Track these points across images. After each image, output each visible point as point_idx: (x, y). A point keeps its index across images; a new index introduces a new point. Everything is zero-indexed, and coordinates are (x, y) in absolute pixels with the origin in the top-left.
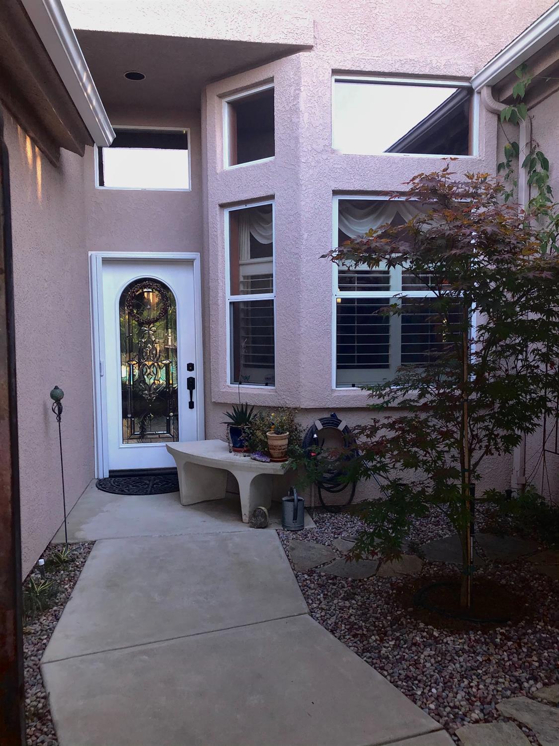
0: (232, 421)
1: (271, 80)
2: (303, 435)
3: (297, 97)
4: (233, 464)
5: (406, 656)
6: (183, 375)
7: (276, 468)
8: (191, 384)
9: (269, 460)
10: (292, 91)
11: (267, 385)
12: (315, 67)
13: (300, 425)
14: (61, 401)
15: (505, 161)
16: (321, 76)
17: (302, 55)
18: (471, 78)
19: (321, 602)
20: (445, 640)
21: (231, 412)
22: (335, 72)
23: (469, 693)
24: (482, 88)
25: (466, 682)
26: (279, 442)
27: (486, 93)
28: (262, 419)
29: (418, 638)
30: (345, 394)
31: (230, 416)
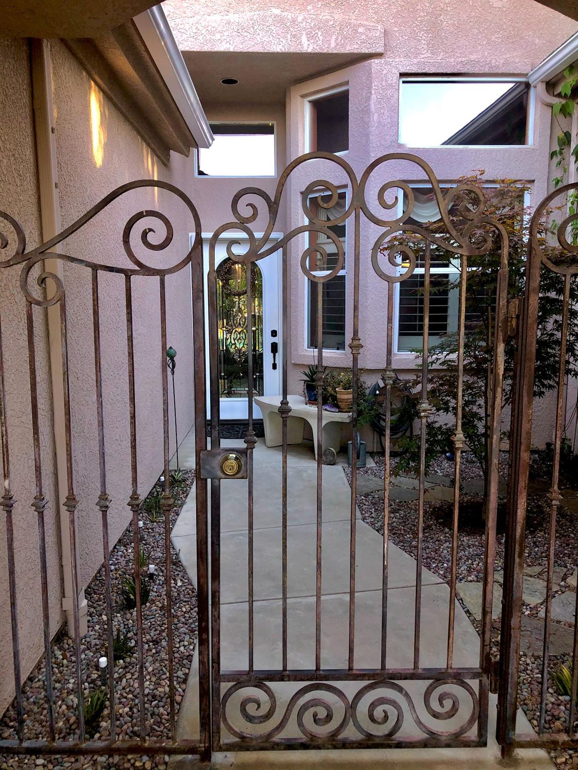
0: (308, 379)
1: (347, 83)
2: (367, 392)
3: (368, 99)
4: (308, 413)
5: (430, 546)
6: (268, 340)
7: (344, 417)
8: (274, 348)
9: (337, 410)
10: (364, 94)
11: (338, 349)
12: (385, 72)
13: (365, 383)
14: (175, 359)
15: (558, 149)
16: (390, 80)
17: (375, 62)
18: (527, 74)
19: (372, 513)
20: (462, 539)
21: (307, 371)
22: (402, 75)
23: (470, 568)
24: (537, 83)
25: (470, 561)
26: (345, 396)
27: (541, 88)
28: (333, 377)
29: (442, 538)
30: (405, 357)
31: (306, 374)
